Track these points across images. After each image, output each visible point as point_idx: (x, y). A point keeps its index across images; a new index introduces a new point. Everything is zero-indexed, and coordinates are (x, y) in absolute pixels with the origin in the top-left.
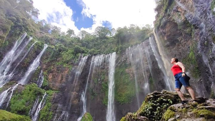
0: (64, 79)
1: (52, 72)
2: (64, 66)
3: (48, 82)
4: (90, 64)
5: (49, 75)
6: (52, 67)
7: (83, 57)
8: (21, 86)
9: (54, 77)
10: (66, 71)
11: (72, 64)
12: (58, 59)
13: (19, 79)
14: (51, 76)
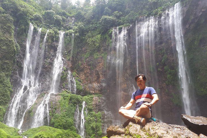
0: (101, 76)
1: (82, 70)
2: (95, 57)
3: (82, 84)
4: (135, 41)
5: (80, 76)
6: (80, 62)
7: (120, 32)
8: (54, 96)
9: (88, 76)
10: (101, 64)
11: (105, 50)
12: (83, 49)
13: (49, 88)
14: (83, 76)
